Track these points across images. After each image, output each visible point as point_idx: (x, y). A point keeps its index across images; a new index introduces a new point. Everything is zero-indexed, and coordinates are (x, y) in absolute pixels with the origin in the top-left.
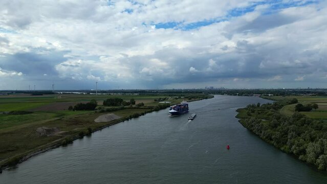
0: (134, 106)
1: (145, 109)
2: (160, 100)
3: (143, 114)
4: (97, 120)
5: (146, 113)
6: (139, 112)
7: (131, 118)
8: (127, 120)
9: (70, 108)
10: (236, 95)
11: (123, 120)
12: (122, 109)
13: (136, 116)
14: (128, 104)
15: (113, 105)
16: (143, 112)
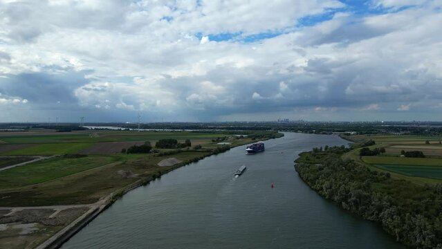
0: (191, 148)
1: (203, 152)
2: (218, 140)
3: (202, 158)
4: (160, 164)
5: (205, 157)
6: (198, 156)
7: (191, 162)
8: (188, 164)
9: (123, 151)
10: (312, 133)
11: (184, 164)
12: (179, 152)
13: (196, 161)
14: (183, 146)
15: (167, 147)
16: (202, 156)
